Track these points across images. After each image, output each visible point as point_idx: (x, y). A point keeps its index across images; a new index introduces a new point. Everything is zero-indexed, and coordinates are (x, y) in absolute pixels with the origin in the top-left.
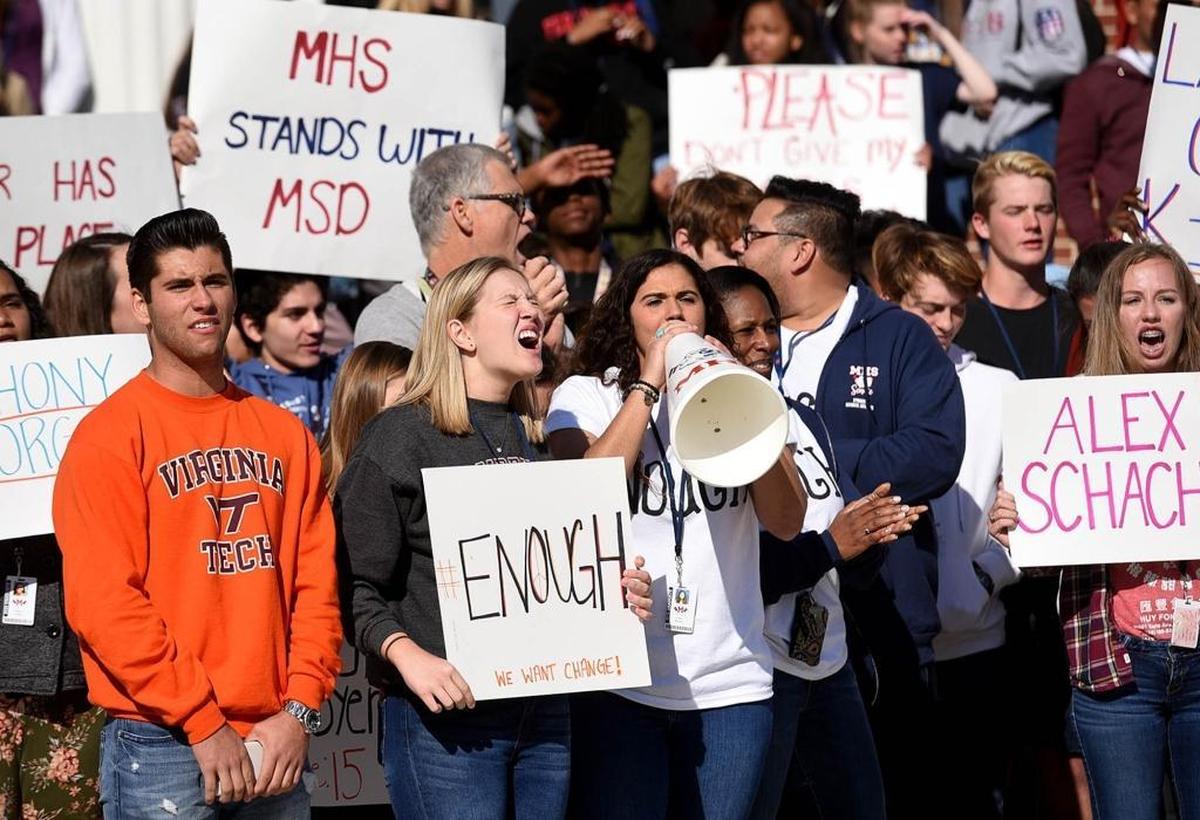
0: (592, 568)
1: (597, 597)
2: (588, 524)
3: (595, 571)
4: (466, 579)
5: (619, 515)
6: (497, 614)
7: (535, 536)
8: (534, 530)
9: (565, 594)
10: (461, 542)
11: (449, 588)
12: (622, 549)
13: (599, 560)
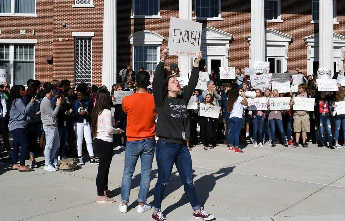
0: (194, 39)
1: (194, 43)
2: (195, 32)
3: (195, 39)
4: (174, 36)
5: (200, 32)
6: (178, 42)
7: (187, 32)
8: (187, 31)
9: (190, 42)
10: (175, 30)
11: (171, 36)
12: (199, 37)
13: (196, 38)
